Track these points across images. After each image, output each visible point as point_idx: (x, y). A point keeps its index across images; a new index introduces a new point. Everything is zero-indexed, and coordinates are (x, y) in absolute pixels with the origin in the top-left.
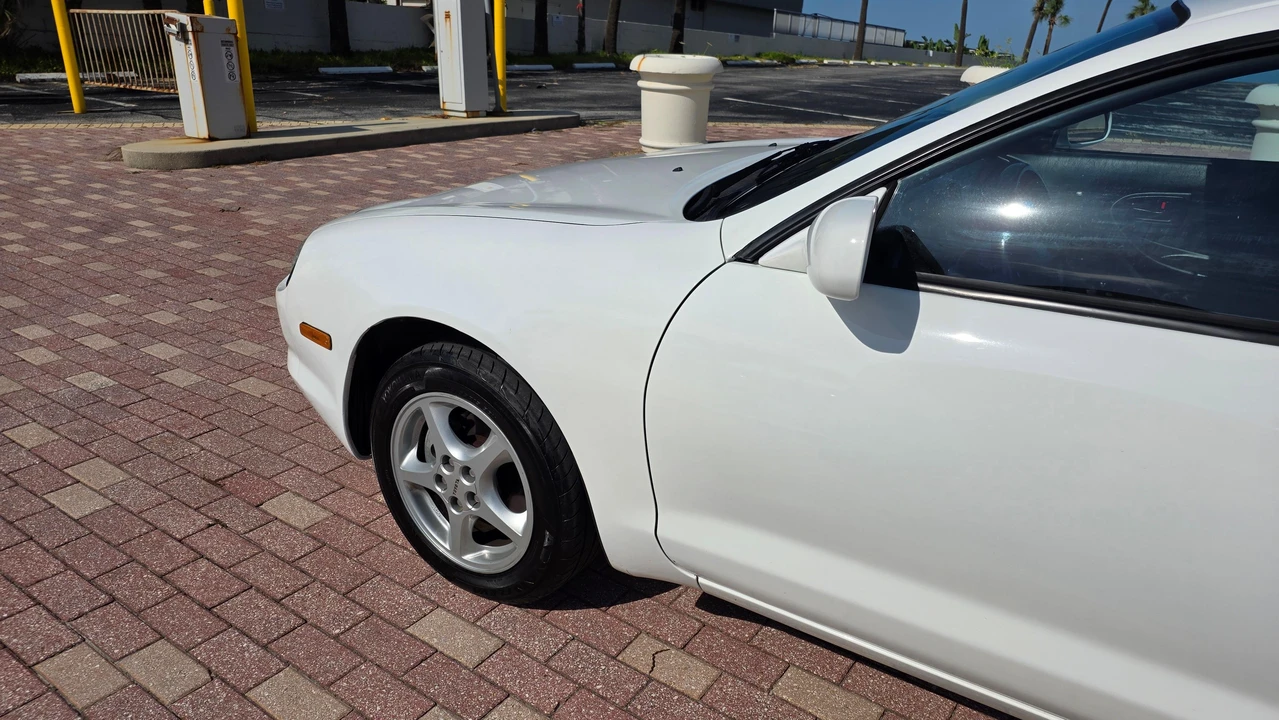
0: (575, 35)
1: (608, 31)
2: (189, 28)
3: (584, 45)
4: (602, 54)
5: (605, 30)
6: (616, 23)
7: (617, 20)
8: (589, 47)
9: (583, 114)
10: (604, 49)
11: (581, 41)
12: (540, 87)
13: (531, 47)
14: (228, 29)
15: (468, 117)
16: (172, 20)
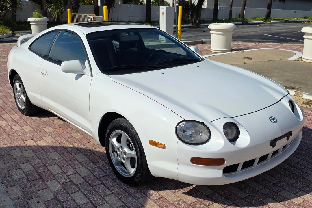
0: (229, 13)
1: (241, 12)
2: (93, 20)
3: (231, 16)
4: (238, 19)
5: (240, 11)
6: (244, 8)
7: (245, 7)
8: (233, 16)
9: (204, 40)
10: (239, 17)
11: (230, 15)
12: (204, 31)
13: (212, 18)
14: (102, 19)
15: (166, 42)
16: (89, 18)
